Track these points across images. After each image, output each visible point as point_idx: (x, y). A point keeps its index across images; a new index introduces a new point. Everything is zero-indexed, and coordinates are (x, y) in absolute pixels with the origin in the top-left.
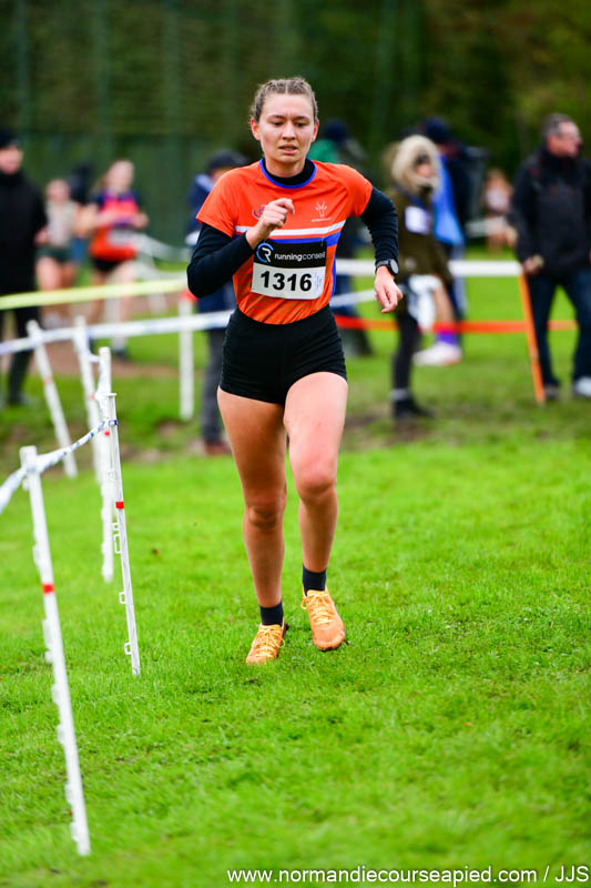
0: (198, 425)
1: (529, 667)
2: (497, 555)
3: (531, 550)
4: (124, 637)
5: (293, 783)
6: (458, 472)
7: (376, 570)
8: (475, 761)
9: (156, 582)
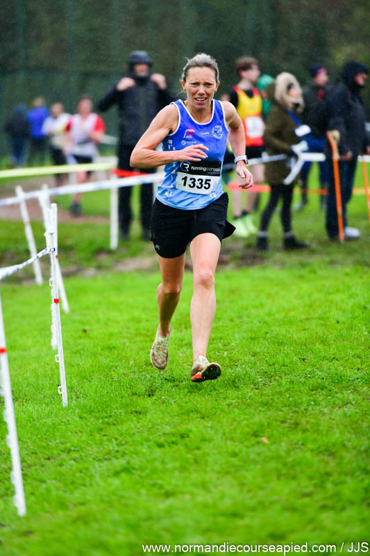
1: (307, 405)
2: (295, 337)
3: (317, 333)
4: (58, 383)
5: (154, 473)
8: (266, 462)
9: (84, 350)
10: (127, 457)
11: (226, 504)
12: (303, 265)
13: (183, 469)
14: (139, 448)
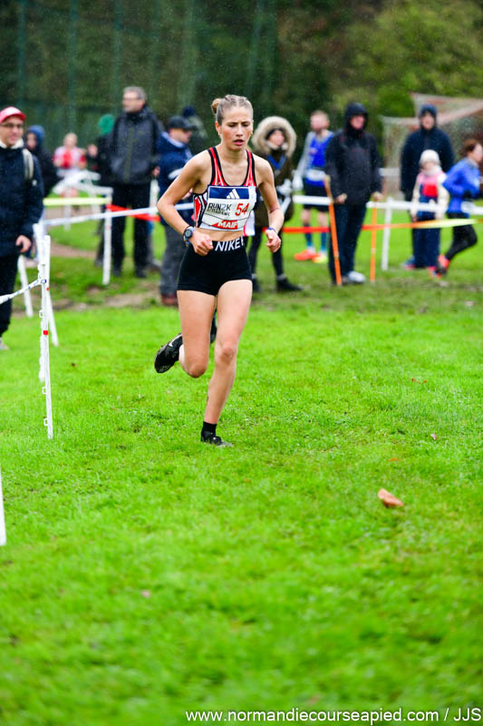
1: (293, 447)
2: (284, 378)
3: (306, 376)
4: (44, 415)
6: (269, 326)
8: (250, 501)
9: (72, 384)
10: (110, 491)
11: (207, 542)
12: (295, 308)
13: (166, 505)
14: (122, 483)
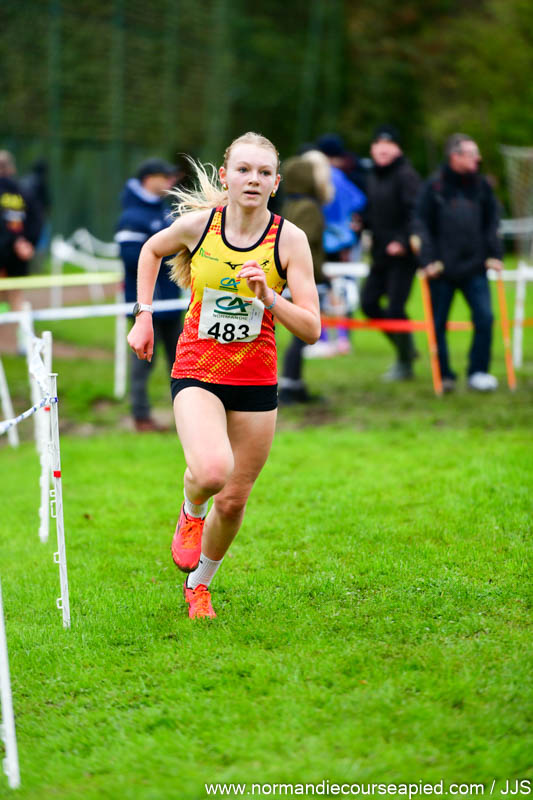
0: (128, 404)
1: (420, 632)
2: (395, 531)
3: (426, 527)
4: (56, 592)
5: (205, 729)
6: (362, 455)
7: (286, 540)
8: (368, 715)
9: (88, 544)
10: (163, 705)
12: (395, 426)
13: (247, 724)
14: (179, 691)
